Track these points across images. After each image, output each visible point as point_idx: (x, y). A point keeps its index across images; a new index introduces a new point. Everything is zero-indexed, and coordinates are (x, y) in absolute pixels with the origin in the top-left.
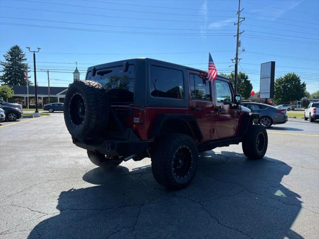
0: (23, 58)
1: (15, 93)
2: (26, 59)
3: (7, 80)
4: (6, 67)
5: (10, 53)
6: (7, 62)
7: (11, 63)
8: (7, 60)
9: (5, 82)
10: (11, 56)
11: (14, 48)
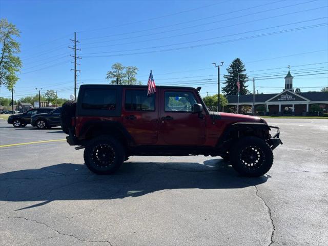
0: (243, 69)
1: (229, 102)
2: (245, 70)
3: (229, 91)
4: (229, 79)
5: (231, 66)
6: (229, 74)
7: (232, 75)
8: (229, 72)
9: (227, 92)
10: (233, 68)
11: (236, 61)
